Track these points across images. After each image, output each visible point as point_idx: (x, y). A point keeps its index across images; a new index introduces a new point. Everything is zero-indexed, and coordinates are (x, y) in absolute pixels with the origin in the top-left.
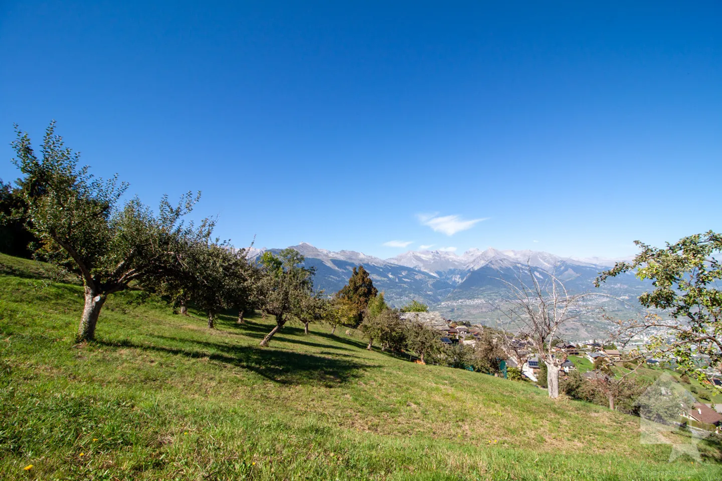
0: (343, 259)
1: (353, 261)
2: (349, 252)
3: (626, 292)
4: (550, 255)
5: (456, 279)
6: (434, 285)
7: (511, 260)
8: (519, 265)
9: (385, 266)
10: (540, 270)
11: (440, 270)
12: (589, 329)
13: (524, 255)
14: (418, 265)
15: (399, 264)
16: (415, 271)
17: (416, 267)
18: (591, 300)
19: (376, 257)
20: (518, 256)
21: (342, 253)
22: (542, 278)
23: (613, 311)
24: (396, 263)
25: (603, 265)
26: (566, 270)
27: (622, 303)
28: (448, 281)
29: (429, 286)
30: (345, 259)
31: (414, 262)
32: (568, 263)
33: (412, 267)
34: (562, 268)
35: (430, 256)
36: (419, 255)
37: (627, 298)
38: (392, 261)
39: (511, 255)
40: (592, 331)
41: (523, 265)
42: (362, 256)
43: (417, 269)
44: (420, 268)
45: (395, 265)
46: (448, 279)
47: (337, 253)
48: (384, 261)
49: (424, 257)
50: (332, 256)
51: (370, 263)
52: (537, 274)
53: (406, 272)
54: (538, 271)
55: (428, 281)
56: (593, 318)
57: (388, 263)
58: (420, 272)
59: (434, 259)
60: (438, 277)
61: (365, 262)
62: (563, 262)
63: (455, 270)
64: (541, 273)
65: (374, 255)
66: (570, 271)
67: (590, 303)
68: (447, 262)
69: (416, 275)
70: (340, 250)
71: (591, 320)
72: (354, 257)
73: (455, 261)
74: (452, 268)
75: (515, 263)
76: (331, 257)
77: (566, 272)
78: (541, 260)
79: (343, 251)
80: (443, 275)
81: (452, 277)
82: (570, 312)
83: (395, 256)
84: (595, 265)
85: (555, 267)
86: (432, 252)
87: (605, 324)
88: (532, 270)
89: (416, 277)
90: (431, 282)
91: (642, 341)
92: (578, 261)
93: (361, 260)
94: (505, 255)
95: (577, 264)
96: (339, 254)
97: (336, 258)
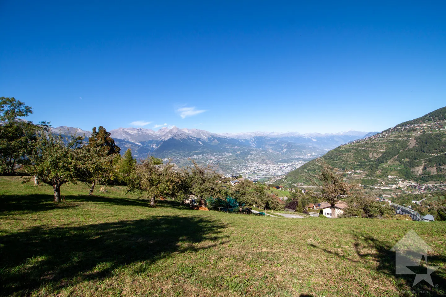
3: (239, 150)
4: (206, 132)
5: (153, 146)
6: (138, 150)
7: (186, 135)
8: (190, 137)
10: (201, 140)
11: (142, 141)
12: (224, 170)
13: (193, 132)
14: (127, 138)
16: (125, 142)
17: (125, 139)
18: (224, 155)
20: (190, 132)
21: (61, 129)
22: (202, 144)
23: (234, 160)
25: (230, 137)
26: (214, 140)
27: (237, 155)
28: (148, 148)
29: (135, 151)
31: (124, 136)
32: (215, 136)
33: (122, 139)
34: (212, 139)
35: (136, 132)
36: (127, 131)
37: (239, 153)
39: (187, 131)
40: (225, 171)
41: (192, 137)
42: (80, 131)
43: (126, 140)
44: (128, 139)
46: (148, 146)
47: (56, 129)
49: (131, 132)
51: (88, 136)
52: (200, 142)
54: (200, 141)
55: (135, 148)
58: (128, 142)
59: (138, 134)
60: (142, 145)
62: (213, 136)
63: (153, 140)
64: (201, 142)
66: (216, 140)
67: (224, 156)
68: (147, 135)
69: (125, 144)
70: (59, 126)
71: (224, 165)
73: (153, 135)
74: (151, 139)
75: (189, 136)
77: (214, 141)
78: (202, 135)
79: (61, 127)
80: (145, 144)
81: (151, 145)
82: (215, 162)
84: (227, 137)
85: (209, 138)
86: (137, 129)
87: (230, 166)
88: (198, 139)
89: (125, 146)
90: (136, 148)
91: (245, 173)
92: (220, 135)
93: (79, 134)
94: (183, 132)
95: (219, 137)
96: (58, 129)
97: (56, 132)
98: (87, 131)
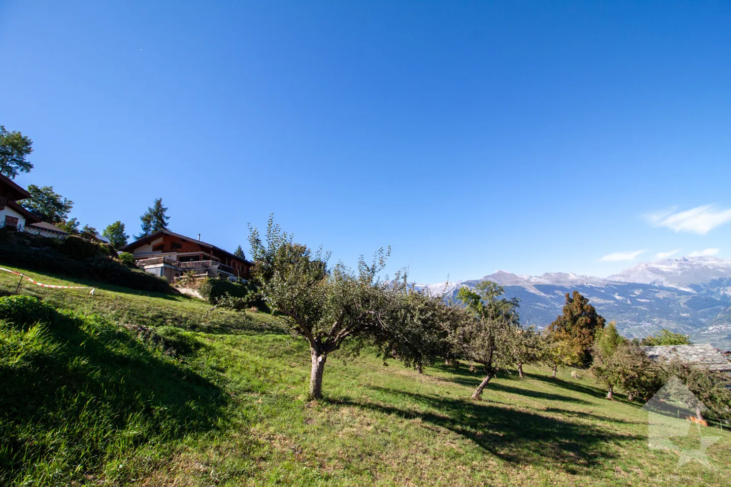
0: (548, 283)
1: (562, 284)
2: (555, 274)
5: (726, 293)
6: (688, 303)
9: (606, 285)
11: (696, 283)
14: (658, 280)
15: (628, 281)
16: (656, 288)
17: (654, 283)
19: (592, 276)
21: (546, 277)
24: (623, 280)
28: (713, 297)
29: (682, 305)
30: (551, 283)
31: (650, 277)
33: (648, 283)
35: (675, 266)
36: (656, 266)
38: (617, 279)
42: (572, 277)
43: (656, 285)
44: (662, 282)
45: (621, 282)
46: (712, 293)
47: (540, 277)
48: (605, 280)
49: (664, 268)
50: (534, 281)
51: (585, 284)
53: (641, 290)
55: (679, 299)
57: (612, 282)
58: (662, 288)
59: (681, 269)
60: (695, 292)
61: (579, 283)
63: (721, 280)
65: (588, 274)
68: (705, 269)
69: (658, 292)
70: (543, 274)
72: (562, 280)
73: (719, 267)
74: (716, 278)
76: (533, 282)
79: (547, 274)
80: (702, 289)
81: (719, 290)
83: (619, 272)
86: (676, 260)
89: (657, 295)
90: (683, 300)
96: (543, 277)
97: (540, 283)
98: (583, 276)
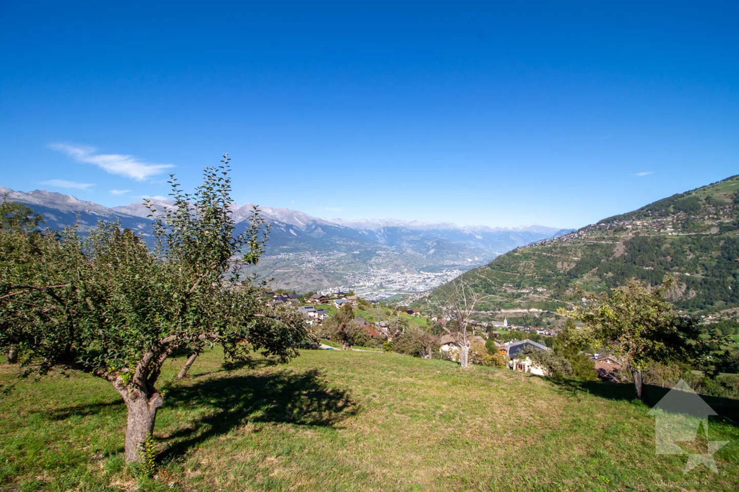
0: (38, 203)
1: (55, 207)
2: (50, 193)
3: (357, 248)
4: (304, 214)
7: (269, 217)
8: (276, 222)
9: (111, 216)
10: (295, 228)
12: (330, 279)
13: (281, 213)
15: (134, 215)
18: (332, 255)
19: (96, 203)
20: (276, 214)
21: (37, 195)
22: (296, 235)
23: (348, 263)
24: (129, 212)
25: (345, 225)
26: (316, 228)
27: (354, 256)
30: (41, 204)
32: (318, 222)
34: (314, 227)
37: (358, 252)
38: (123, 211)
39: (270, 211)
40: (332, 281)
41: (280, 222)
42: (72, 201)
45: (127, 215)
47: (27, 194)
48: (110, 210)
50: (16, 197)
51: (87, 211)
52: (292, 231)
53: (144, 225)
54: (293, 229)
56: (333, 270)
57: (118, 213)
61: (80, 209)
62: (314, 222)
64: (295, 231)
65: (94, 201)
66: (320, 230)
67: (332, 257)
70: (33, 190)
71: (332, 272)
72: (58, 202)
75: (273, 220)
76: (14, 199)
77: (316, 231)
78: (296, 219)
79: (37, 191)
82: (317, 265)
83: (127, 204)
84: (338, 225)
85: (307, 225)
87: (341, 274)
88: (289, 227)
91: (365, 286)
92: (326, 221)
93: (71, 206)
94: (263, 212)
95: (325, 224)
96: (30, 195)
97: (27, 201)
98: (86, 202)
